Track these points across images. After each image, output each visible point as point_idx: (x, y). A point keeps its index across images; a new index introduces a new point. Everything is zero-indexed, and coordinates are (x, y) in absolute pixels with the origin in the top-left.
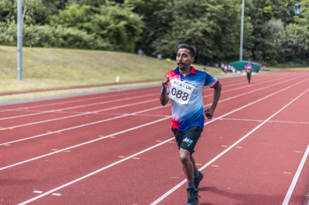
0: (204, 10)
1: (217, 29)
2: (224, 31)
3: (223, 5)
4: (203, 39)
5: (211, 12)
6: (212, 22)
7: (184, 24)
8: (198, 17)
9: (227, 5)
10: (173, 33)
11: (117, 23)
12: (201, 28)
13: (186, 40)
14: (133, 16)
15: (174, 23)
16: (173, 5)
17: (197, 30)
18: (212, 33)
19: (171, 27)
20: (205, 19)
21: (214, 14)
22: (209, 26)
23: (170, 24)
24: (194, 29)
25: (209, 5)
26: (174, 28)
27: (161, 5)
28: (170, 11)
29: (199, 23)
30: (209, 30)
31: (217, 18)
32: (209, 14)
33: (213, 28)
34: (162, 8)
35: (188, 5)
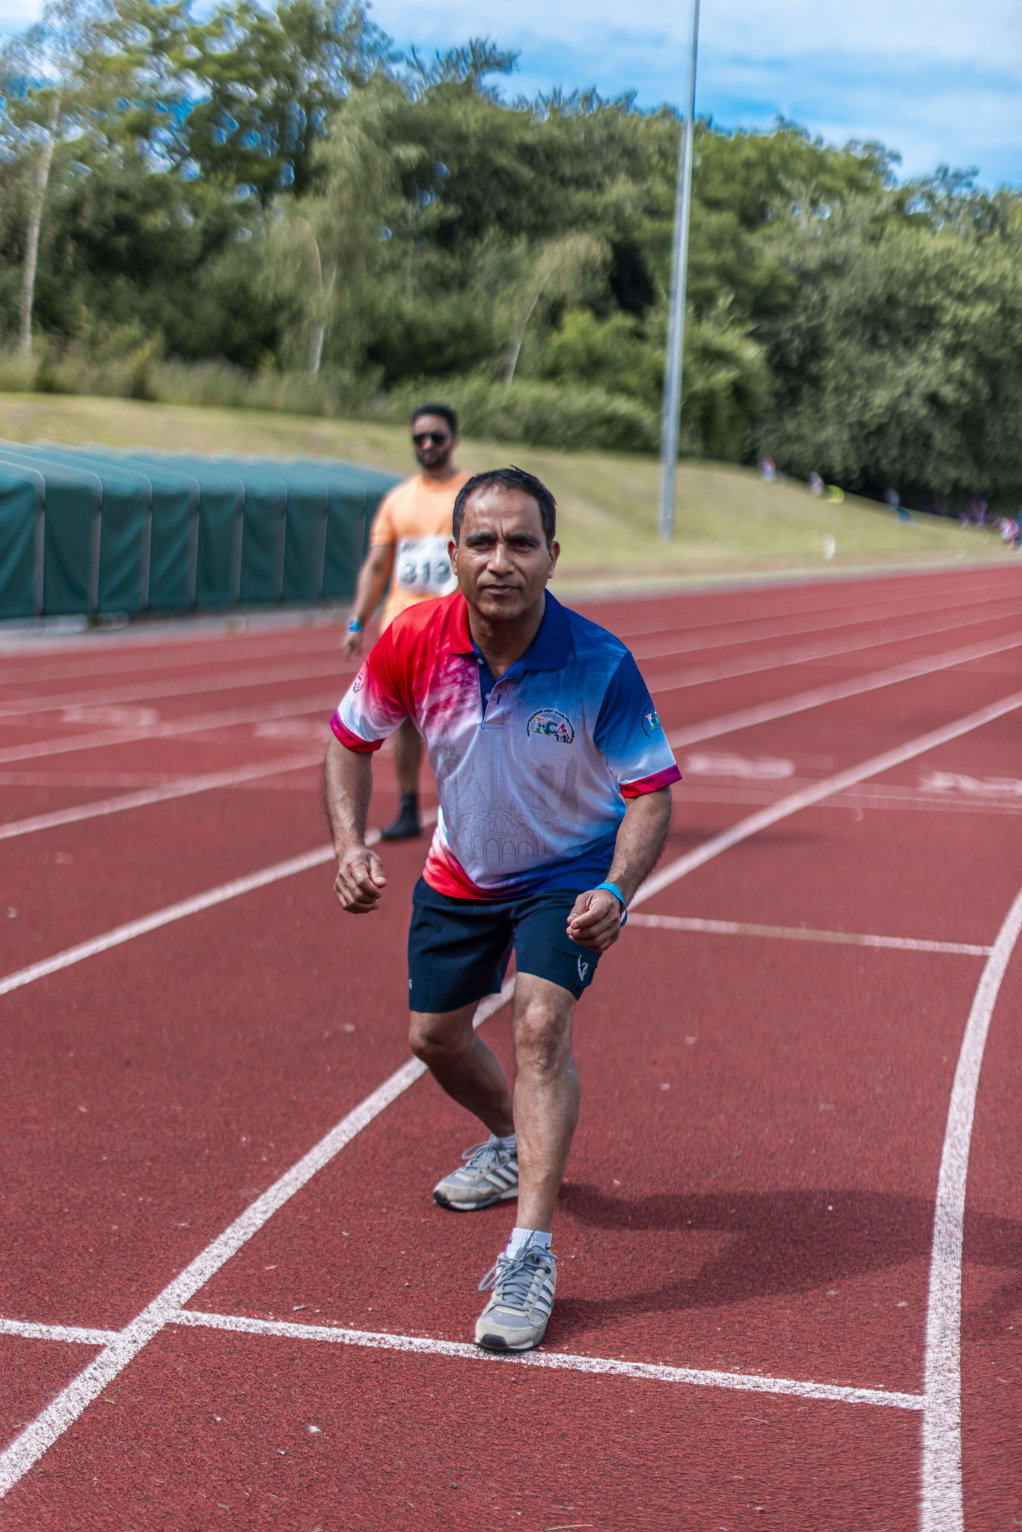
0: (926, 321)
1: (975, 393)
2: (996, 400)
3: (998, 305)
4: (928, 425)
5: (957, 327)
6: (958, 365)
7: (864, 370)
8: (910, 345)
9: (1008, 305)
10: (829, 403)
11: (708, 377)
12: (921, 388)
13: (872, 427)
14: (752, 353)
15: (830, 364)
16: (824, 299)
17: (908, 393)
18: (957, 405)
19: (816, 382)
20: (937, 353)
21: (966, 338)
22: (949, 379)
23: (813, 368)
24: (900, 389)
25: (947, 302)
26: (831, 385)
27: (784, 298)
28: (815, 322)
29: (913, 367)
30: (948, 392)
31: (975, 348)
32: (948, 336)
33: (963, 384)
34: (784, 310)
35: (872, 301)
